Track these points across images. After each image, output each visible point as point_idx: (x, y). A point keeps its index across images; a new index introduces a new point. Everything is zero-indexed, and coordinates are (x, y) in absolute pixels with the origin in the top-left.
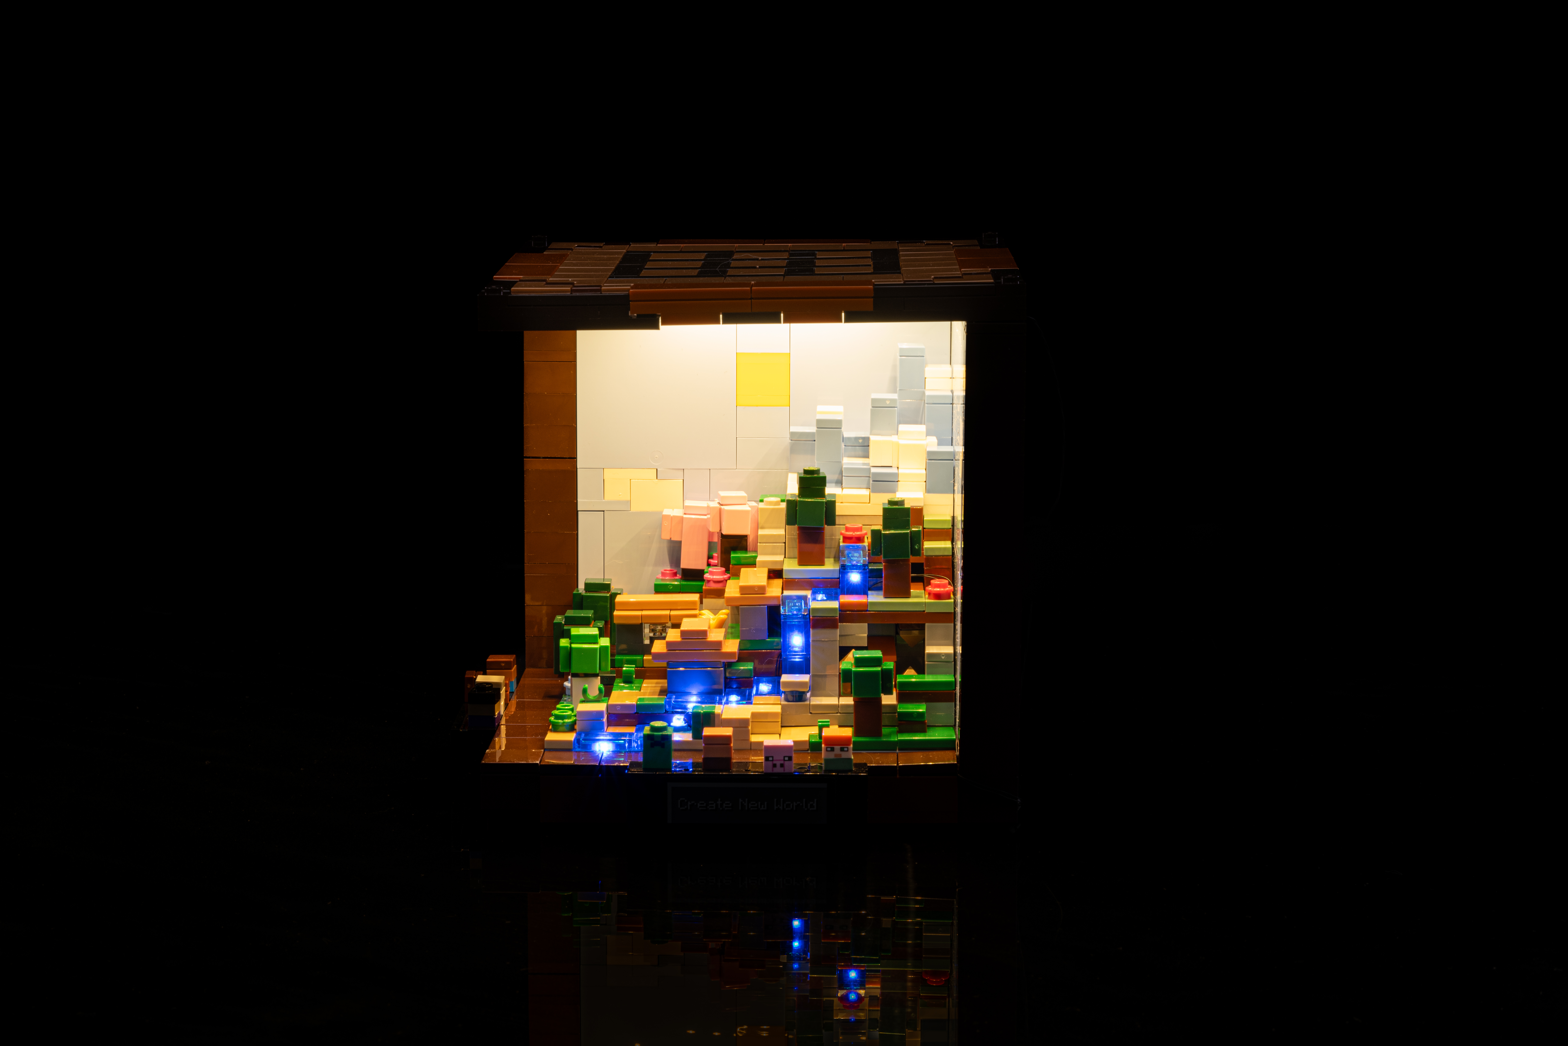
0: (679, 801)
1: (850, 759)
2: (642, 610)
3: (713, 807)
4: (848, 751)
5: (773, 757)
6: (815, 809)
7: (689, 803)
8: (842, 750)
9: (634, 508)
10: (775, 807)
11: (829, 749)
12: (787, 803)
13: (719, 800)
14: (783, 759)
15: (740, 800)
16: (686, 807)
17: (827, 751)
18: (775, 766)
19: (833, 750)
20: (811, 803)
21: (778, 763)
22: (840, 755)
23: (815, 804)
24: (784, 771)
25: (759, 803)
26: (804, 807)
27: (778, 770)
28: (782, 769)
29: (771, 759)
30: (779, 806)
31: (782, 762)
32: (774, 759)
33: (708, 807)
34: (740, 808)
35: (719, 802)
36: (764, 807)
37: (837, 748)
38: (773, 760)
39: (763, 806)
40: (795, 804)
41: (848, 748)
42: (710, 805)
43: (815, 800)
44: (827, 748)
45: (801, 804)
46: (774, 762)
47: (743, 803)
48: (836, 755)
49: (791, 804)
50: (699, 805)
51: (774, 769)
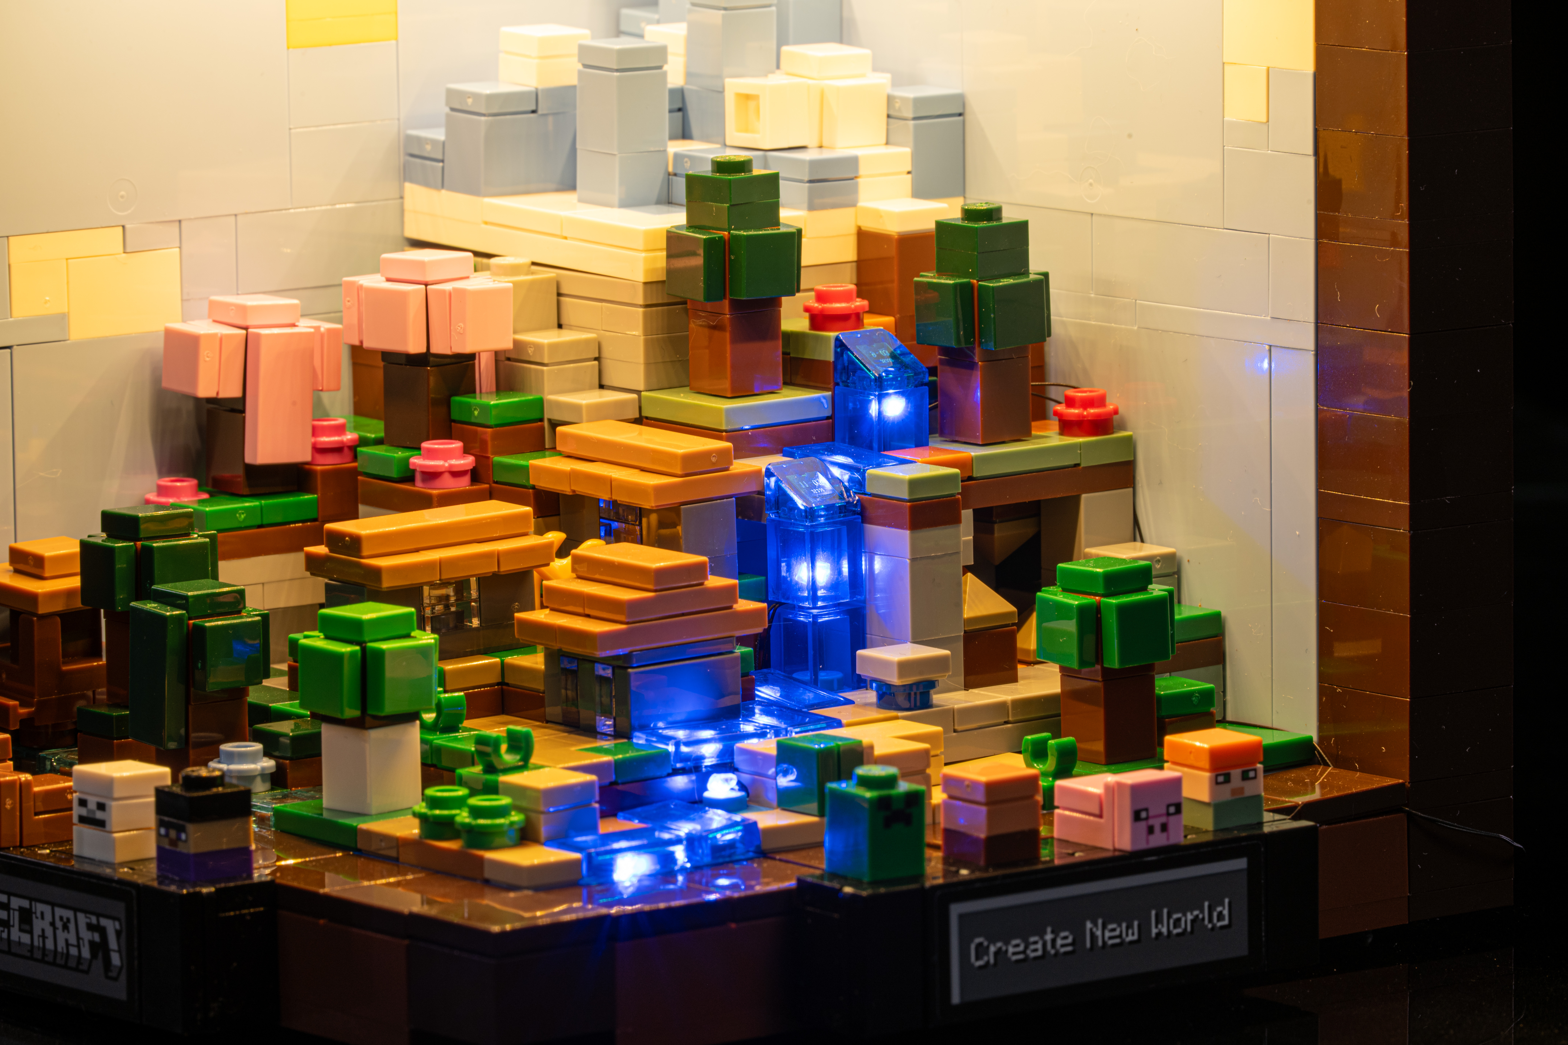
0: (973, 947)
1: (1258, 797)
2: (417, 550)
3: (1036, 950)
4: (1255, 778)
5: (1146, 810)
6: (1226, 922)
7: (992, 949)
8: (1245, 777)
9: (77, 332)
10: (1154, 931)
11: (1221, 779)
12: (1175, 916)
13: (1049, 929)
14: (1164, 811)
15: (1089, 925)
16: (986, 958)
17: (1217, 783)
18: (1151, 830)
19: (1228, 779)
20: (1219, 909)
21: (1157, 823)
22: (1242, 790)
23: (1226, 912)
24: (1168, 838)
25: (1124, 925)
26: (1206, 922)
27: (1158, 840)
28: (1165, 835)
29: (1143, 815)
30: (1160, 926)
31: (1163, 819)
32: (1151, 813)
33: (1028, 952)
34: (1088, 945)
35: (1049, 937)
36: (1133, 934)
37: (1236, 773)
38: (1147, 819)
39: (1130, 932)
40: (1190, 917)
41: (1255, 770)
42: (1032, 947)
43: (1227, 901)
44: (1217, 776)
45: (1201, 916)
46: (1151, 822)
47: (1094, 930)
48: (1234, 792)
49: (1183, 919)
50: (1011, 950)
51: (1151, 837)
